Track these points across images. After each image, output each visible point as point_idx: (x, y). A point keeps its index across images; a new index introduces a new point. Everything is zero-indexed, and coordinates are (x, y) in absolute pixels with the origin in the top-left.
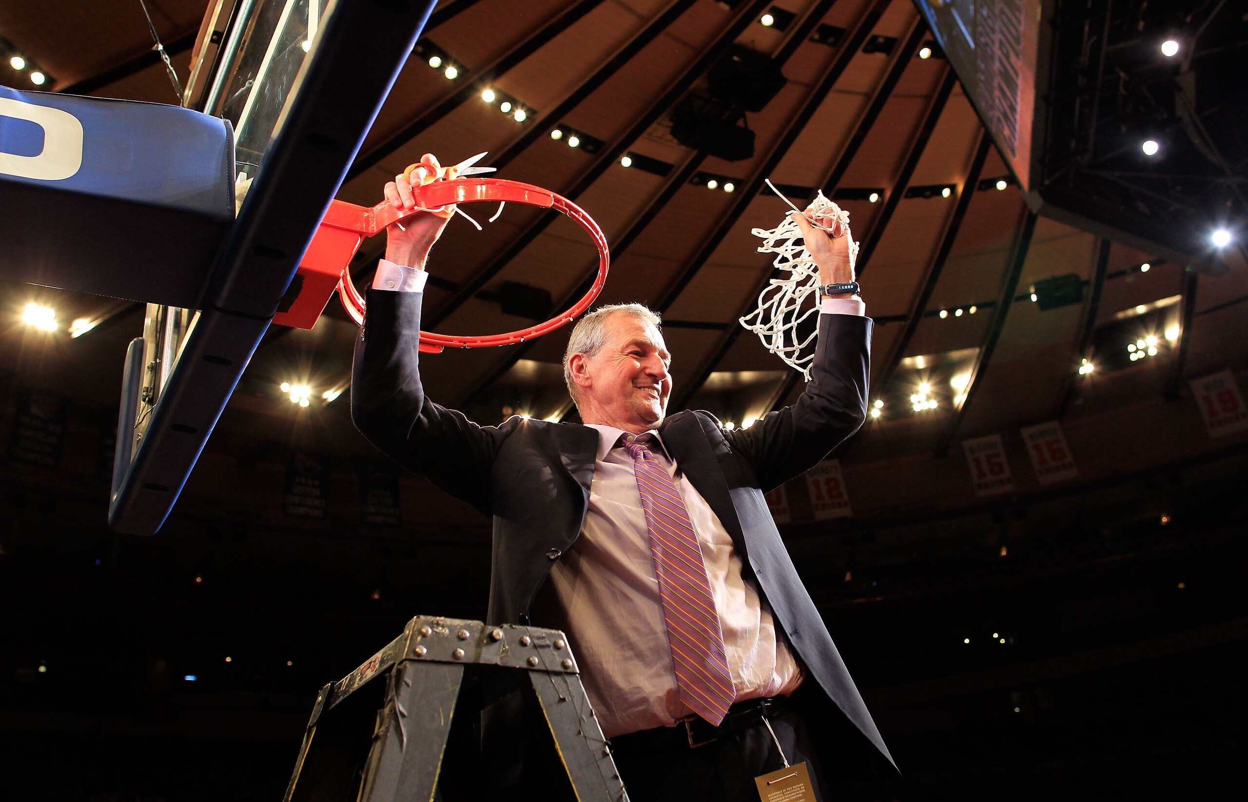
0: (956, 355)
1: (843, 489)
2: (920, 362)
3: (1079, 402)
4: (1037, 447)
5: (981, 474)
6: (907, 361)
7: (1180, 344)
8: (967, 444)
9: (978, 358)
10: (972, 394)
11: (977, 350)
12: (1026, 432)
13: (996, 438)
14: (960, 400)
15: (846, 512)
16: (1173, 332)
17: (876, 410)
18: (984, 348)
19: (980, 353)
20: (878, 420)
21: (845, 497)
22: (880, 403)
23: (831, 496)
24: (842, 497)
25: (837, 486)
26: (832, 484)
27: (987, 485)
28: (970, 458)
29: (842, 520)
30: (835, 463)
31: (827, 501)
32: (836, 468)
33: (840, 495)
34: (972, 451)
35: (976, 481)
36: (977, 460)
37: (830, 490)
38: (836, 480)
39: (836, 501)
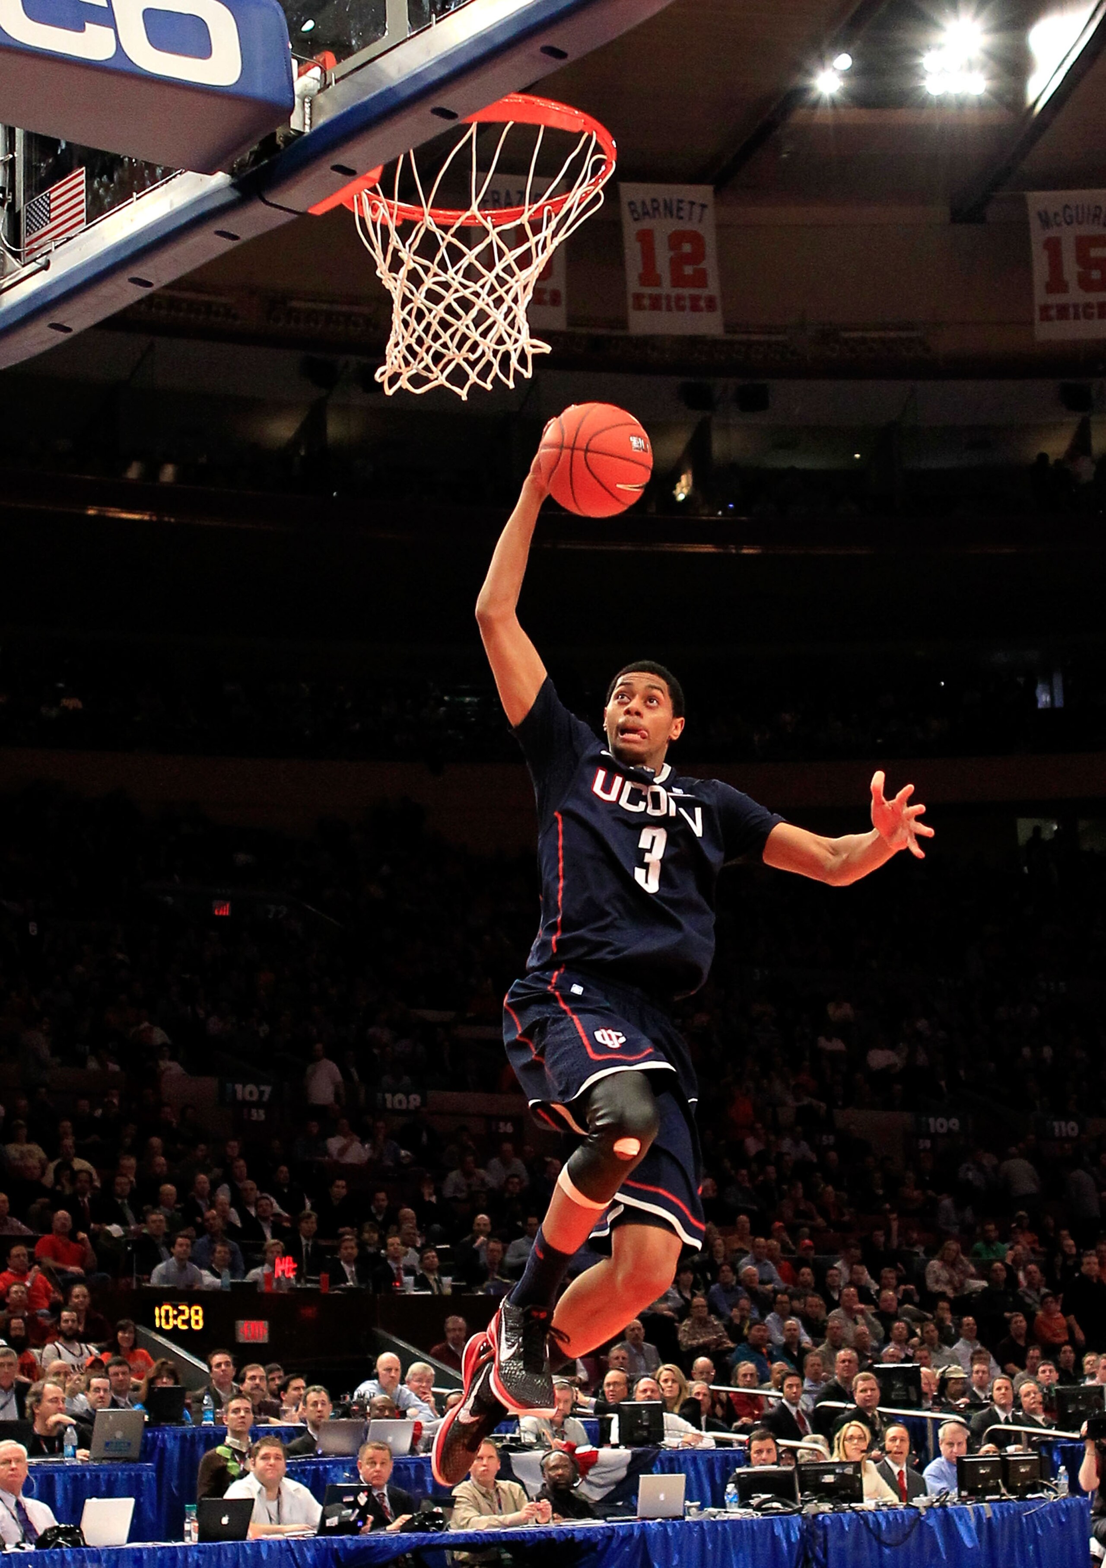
1: (710, 264)
5: (1056, 284)
8: (1041, 201)
14: (1041, 87)
17: (830, 79)
20: (836, 103)
21: (713, 288)
22: (844, 61)
23: (678, 280)
24: (703, 284)
25: (697, 256)
26: (687, 248)
27: (1063, 312)
28: (1038, 236)
29: (694, 341)
30: (703, 193)
31: (666, 288)
32: (704, 206)
33: (700, 279)
34: (1046, 221)
35: (1040, 297)
36: (1053, 247)
37: (677, 264)
38: (696, 239)
39: (687, 292)
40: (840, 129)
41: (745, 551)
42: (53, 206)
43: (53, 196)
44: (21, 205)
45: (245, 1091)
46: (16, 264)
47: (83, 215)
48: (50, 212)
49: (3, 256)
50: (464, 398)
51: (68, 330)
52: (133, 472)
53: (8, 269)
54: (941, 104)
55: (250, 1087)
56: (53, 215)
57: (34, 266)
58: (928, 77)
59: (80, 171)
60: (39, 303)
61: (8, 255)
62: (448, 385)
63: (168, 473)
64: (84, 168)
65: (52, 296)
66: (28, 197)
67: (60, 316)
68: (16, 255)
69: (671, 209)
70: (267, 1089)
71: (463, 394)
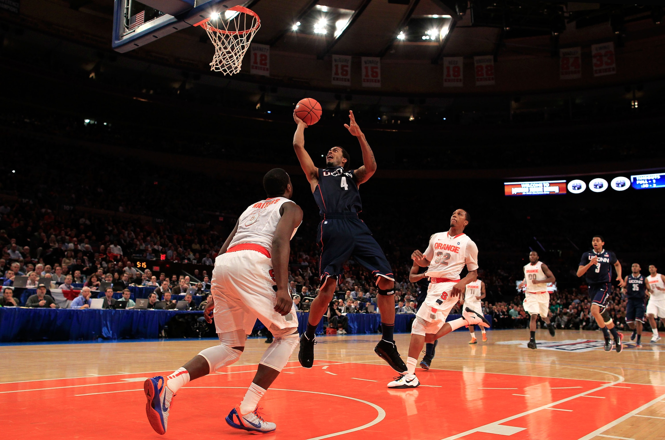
0: (343, 11)
1: (268, 61)
2: (324, 8)
3: (393, 52)
4: (366, 68)
5: (337, 73)
6: (318, 7)
7: (445, 38)
8: (335, 57)
9: (353, 16)
10: (345, 32)
11: (353, 12)
12: (364, 59)
13: (349, 58)
14: (338, 34)
15: (266, 74)
16: (445, 31)
17: (296, 27)
18: (357, 12)
19: (354, 13)
20: (296, 32)
21: (268, 66)
22: (299, 23)
23: (261, 64)
24: (266, 65)
25: (265, 59)
26: (263, 58)
27: (337, 79)
28: (334, 64)
29: (263, 77)
30: (267, 47)
31: (259, 65)
32: (267, 50)
33: (265, 64)
34: (336, 61)
35: (333, 76)
36: (337, 66)
37: (261, 60)
38: (265, 56)
39: (263, 66)
40: (298, 37)
41: (269, 121)
42: (137, 18)
43: (137, 16)
44: (129, 17)
45: (158, 220)
46: (127, 31)
47: (143, 21)
48: (136, 20)
49: (125, 28)
50: (225, 75)
51: (138, 46)
52: (144, 91)
53: (125, 31)
54: (318, 34)
55: (159, 220)
56: (136, 21)
57: (132, 31)
58: (315, 29)
59: (143, 11)
60: (132, 39)
61: (126, 28)
62: (222, 71)
63: (151, 92)
64: (144, 11)
65: (135, 38)
66: (131, 16)
67: (137, 42)
68: (128, 28)
69: (261, 49)
70: (163, 220)
71: (225, 74)
